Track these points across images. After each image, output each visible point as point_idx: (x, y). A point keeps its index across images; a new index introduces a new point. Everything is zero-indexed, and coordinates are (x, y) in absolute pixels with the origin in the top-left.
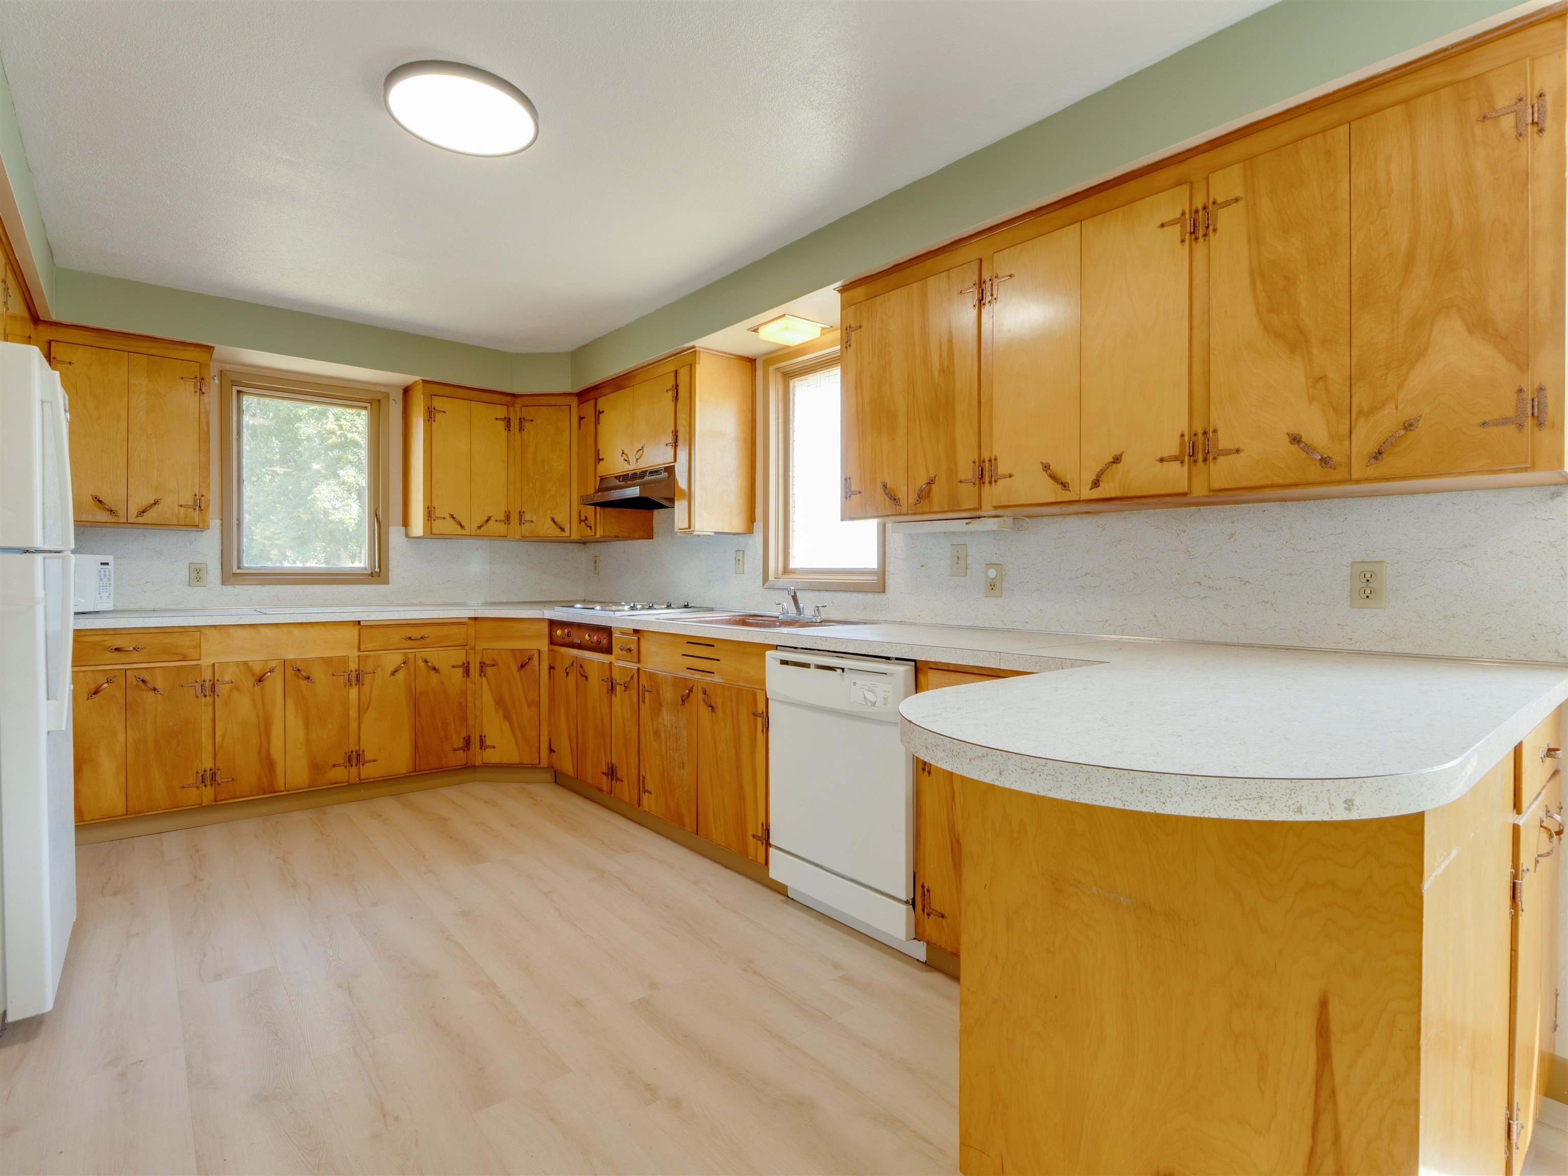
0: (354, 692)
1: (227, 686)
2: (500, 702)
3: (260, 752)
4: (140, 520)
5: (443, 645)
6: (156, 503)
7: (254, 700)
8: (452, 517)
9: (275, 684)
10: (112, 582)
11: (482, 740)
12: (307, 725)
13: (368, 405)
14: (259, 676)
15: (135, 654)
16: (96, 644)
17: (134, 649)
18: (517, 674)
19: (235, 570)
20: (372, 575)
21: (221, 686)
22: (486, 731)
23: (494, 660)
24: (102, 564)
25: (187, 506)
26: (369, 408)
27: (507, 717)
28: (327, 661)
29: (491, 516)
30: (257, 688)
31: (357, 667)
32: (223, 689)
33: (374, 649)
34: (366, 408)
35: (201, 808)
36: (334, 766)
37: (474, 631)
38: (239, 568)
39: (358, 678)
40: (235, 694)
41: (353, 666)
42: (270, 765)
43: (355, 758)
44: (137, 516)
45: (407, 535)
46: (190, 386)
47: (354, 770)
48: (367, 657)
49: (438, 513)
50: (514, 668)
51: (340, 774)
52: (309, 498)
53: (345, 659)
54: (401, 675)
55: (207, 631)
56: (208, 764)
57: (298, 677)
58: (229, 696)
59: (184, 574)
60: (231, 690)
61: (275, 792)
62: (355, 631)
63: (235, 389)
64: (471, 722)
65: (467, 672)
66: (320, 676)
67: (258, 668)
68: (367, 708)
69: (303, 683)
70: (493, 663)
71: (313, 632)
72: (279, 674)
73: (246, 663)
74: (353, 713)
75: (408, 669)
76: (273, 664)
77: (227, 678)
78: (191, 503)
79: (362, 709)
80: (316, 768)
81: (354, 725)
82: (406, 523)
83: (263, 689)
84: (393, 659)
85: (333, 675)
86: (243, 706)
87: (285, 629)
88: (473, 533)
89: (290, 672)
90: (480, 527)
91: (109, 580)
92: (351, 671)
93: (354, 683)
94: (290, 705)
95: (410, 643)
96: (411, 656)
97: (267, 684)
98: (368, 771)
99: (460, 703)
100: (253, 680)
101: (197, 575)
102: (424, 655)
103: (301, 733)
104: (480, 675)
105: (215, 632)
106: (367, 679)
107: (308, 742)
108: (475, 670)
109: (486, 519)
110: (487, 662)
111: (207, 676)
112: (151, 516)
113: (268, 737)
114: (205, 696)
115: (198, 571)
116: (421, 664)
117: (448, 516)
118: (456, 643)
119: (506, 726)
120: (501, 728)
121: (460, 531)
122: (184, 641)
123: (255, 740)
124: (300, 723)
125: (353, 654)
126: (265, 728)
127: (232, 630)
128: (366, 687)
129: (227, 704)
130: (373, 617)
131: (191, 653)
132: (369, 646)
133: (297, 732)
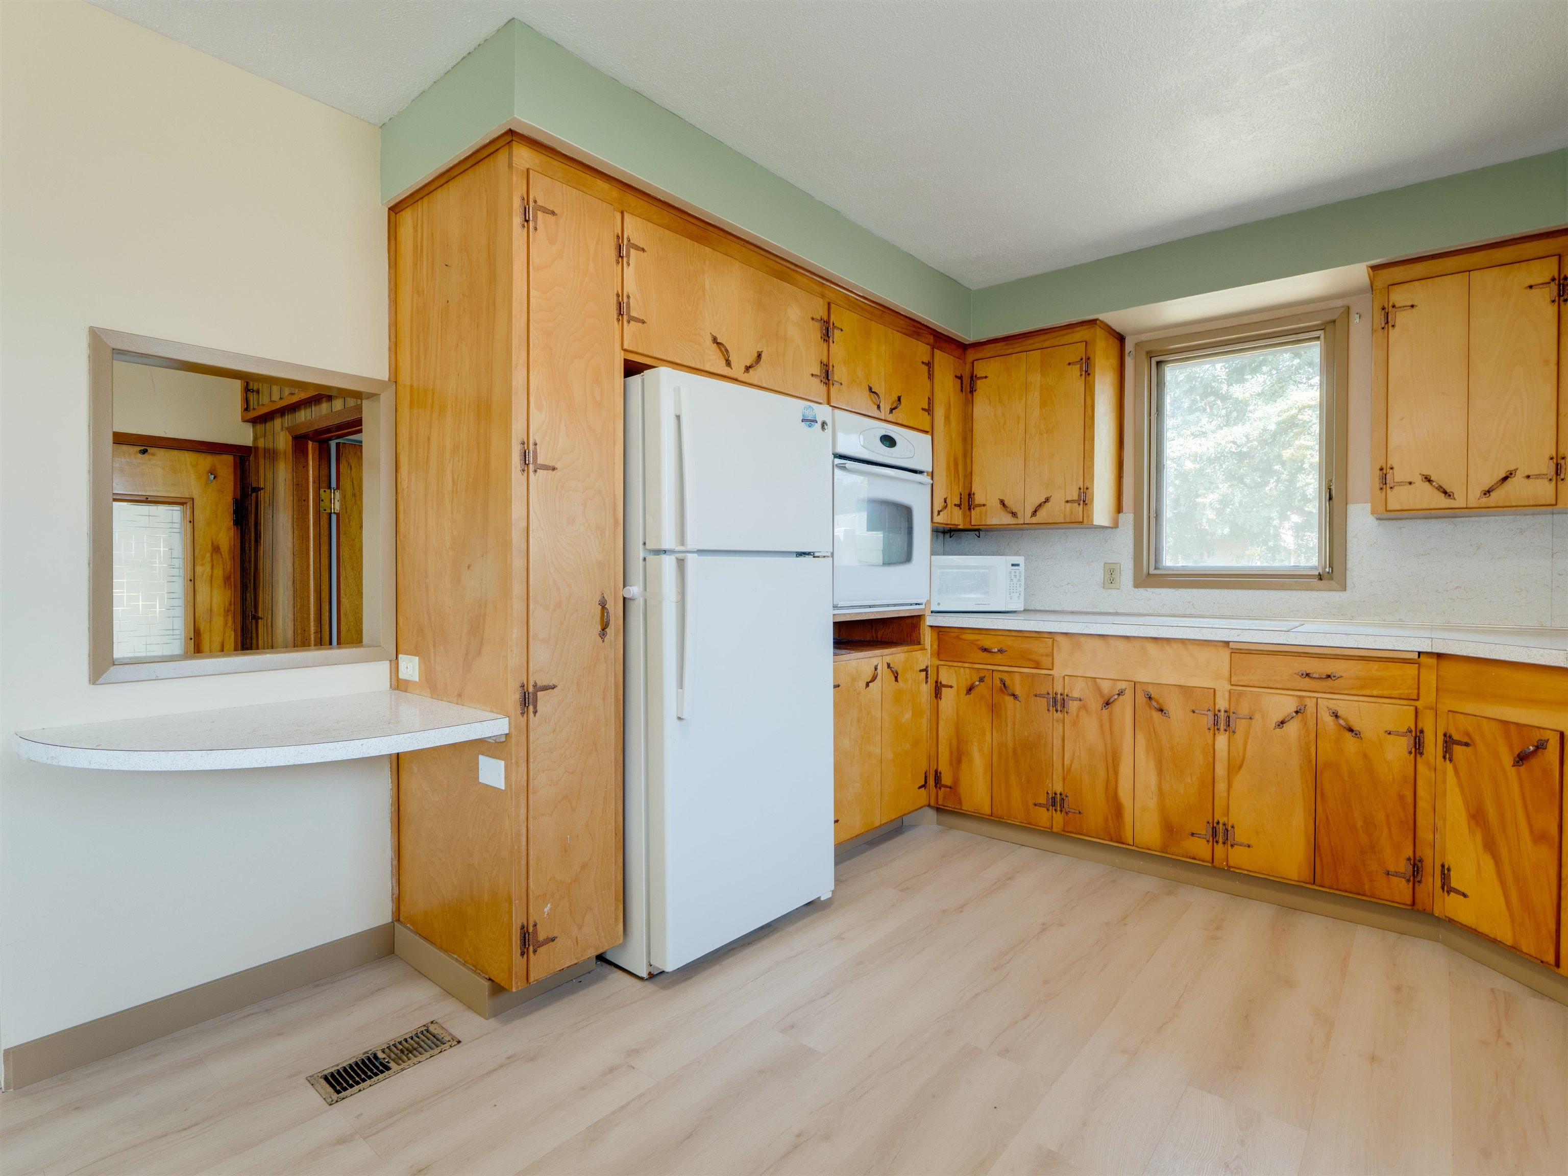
0: (1222, 742)
1: (1076, 703)
2: (1477, 816)
3: (1107, 789)
4: (1034, 520)
5: (1368, 692)
6: (1047, 500)
7: (1102, 726)
8: (1428, 479)
9: (1124, 709)
10: (1023, 583)
11: (1445, 873)
12: (1160, 771)
13: (1320, 333)
14: (1106, 698)
15: (999, 656)
16: (973, 642)
17: (999, 651)
18: (1511, 772)
19: (1152, 571)
20: (1320, 577)
21: (1070, 702)
22: (1450, 860)
23: (1468, 734)
24: (1013, 565)
25: (1072, 501)
26: (1322, 337)
27: (1490, 846)
28: (1186, 691)
29: (1516, 470)
30: (1105, 712)
31: (1227, 705)
32: (1072, 706)
33: (1251, 683)
34: (1318, 338)
35: (1049, 832)
36: (1193, 834)
37: (1435, 677)
38: (1156, 568)
39: (1228, 723)
40: (1083, 713)
41: (1222, 703)
42: (1117, 809)
43: (1222, 833)
44: (1032, 516)
46: (1075, 373)
47: (1220, 849)
48: (1241, 694)
49: (1399, 475)
50: (1507, 759)
51: (1200, 847)
53: (1210, 693)
54: (1293, 728)
55: (1062, 640)
56: (1058, 787)
57: (1150, 706)
58: (1078, 716)
59: (1099, 575)
60: (1079, 709)
61: (1122, 843)
62: (1225, 655)
63: (1154, 361)
64: (1424, 834)
65: (1418, 746)
66: (1177, 710)
67: (1106, 686)
68: (1240, 767)
69: (1156, 715)
70: (1465, 740)
71: (1171, 651)
72: (1128, 697)
73: (1094, 680)
74: (1220, 769)
75: (1305, 723)
76: (1122, 685)
77: (1078, 695)
78: (1076, 498)
79: (1234, 767)
80: (1170, 830)
81: (1221, 786)
83: (1111, 714)
84: (1280, 703)
85: (1194, 712)
86: (1091, 730)
87: (1137, 644)
88: (1473, 502)
89: (1141, 700)
90: (1488, 492)
91: (1019, 580)
92: (1219, 711)
93: (1222, 727)
94: (1141, 740)
95: (1306, 683)
96: (1310, 704)
97: (1117, 707)
98: (1239, 857)
99: (1401, 797)
100: (1101, 702)
101: (1111, 576)
102: (1333, 705)
103: (1153, 779)
104: (1444, 757)
105: (1069, 640)
106: (1241, 726)
107: (1161, 793)
108: (1433, 746)
109: (1503, 475)
110: (1456, 737)
111: (1058, 688)
112: (1042, 515)
113: (1116, 773)
114: (1057, 711)
115: (1112, 572)
116: (1328, 719)
117: (1418, 480)
118: (1395, 693)
119: (1488, 865)
120: (1479, 864)
121: (1444, 502)
122: (1038, 648)
123: (1102, 774)
124: (1152, 764)
125: (1222, 687)
126: (1113, 761)
127: (1082, 640)
128: (1239, 737)
129: (1075, 723)
130: (1247, 637)
131: (1046, 661)
132: (1244, 679)
133: (1148, 776)
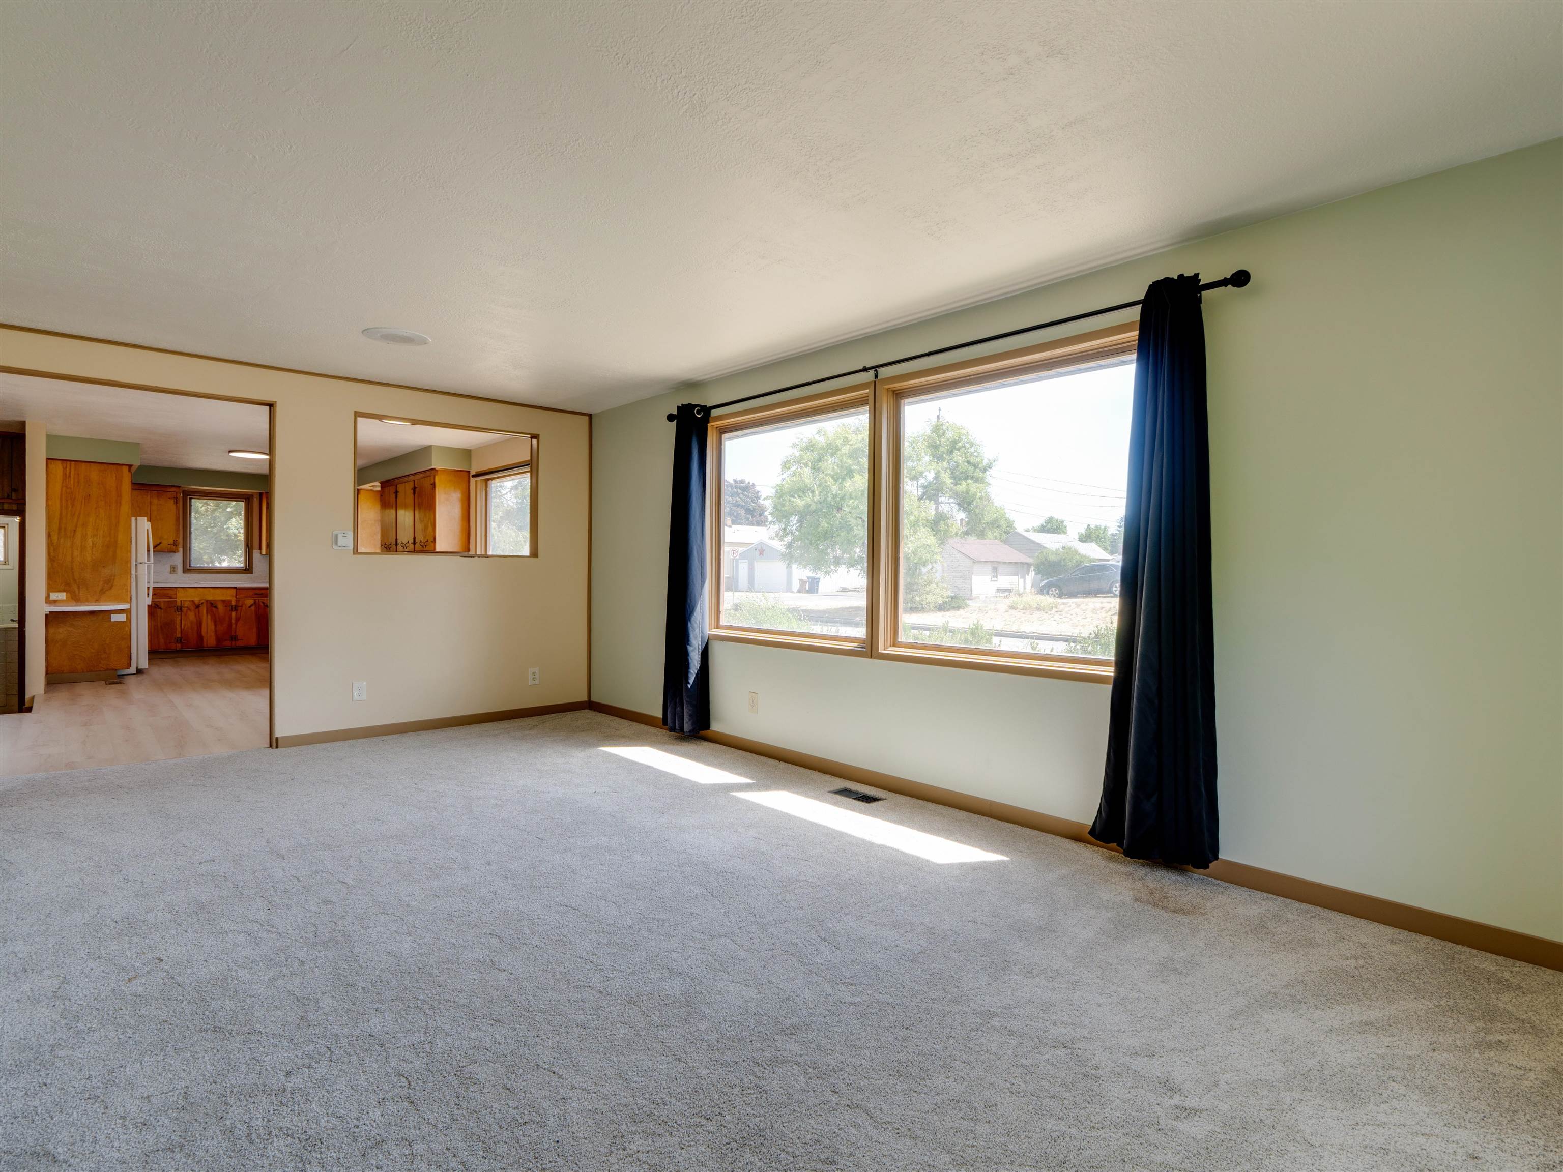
0: (234, 614)
1: (186, 609)
3: (198, 633)
6: (160, 543)
7: (195, 614)
12: (215, 625)
14: (197, 606)
19: (188, 568)
20: (245, 570)
21: (184, 608)
25: (171, 545)
28: (223, 601)
30: (197, 610)
32: (184, 610)
33: (242, 597)
34: (243, 501)
35: (176, 651)
36: (226, 641)
38: (190, 567)
39: (235, 608)
40: (189, 611)
41: (234, 603)
42: (200, 637)
43: (235, 638)
44: (153, 548)
45: (261, 553)
46: (172, 501)
47: (234, 643)
48: (239, 600)
51: (227, 643)
52: (225, 527)
53: (230, 601)
54: (253, 608)
55: (179, 589)
56: (179, 635)
57: (212, 607)
58: (187, 612)
59: (169, 569)
61: (203, 649)
62: (234, 591)
63: (188, 497)
66: (221, 607)
67: (197, 602)
68: (239, 620)
69: (214, 609)
71: (218, 591)
72: (205, 605)
73: (193, 601)
74: (233, 621)
76: (202, 601)
77: (186, 606)
78: (172, 543)
79: (237, 619)
80: (219, 641)
81: (234, 626)
82: (260, 548)
83: (199, 610)
84: (250, 602)
85: (226, 607)
86: (192, 616)
87: (208, 589)
89: (209, 604)
92: (233, 606)
93: (234, 610)
94: (209, 617)
95: (257, 596)
96: (257, 601)
97: (201, 608)
98: (239, 643)
100: (195, 607)
101: (173, 569)
102: (263, 601)
103: (213, 627)
105: (181, 589)
106: (239, 609)
107: (216, 631)
111: (179, 604)
112: (158, 548)
113: (201, 628)
114: (178, 612)
115: (174, 568)
116: (262, 604)
122: (171, 592)
123: (196, 628)
124: (213, 623)
125: (234, 599)
126: (200, 624)
127: (188, 589)
128: (239, 611)
129: (186, 615)
130: (242, 585)
131: (174, 596)
132: (240, 596)
133: (211, 626)
